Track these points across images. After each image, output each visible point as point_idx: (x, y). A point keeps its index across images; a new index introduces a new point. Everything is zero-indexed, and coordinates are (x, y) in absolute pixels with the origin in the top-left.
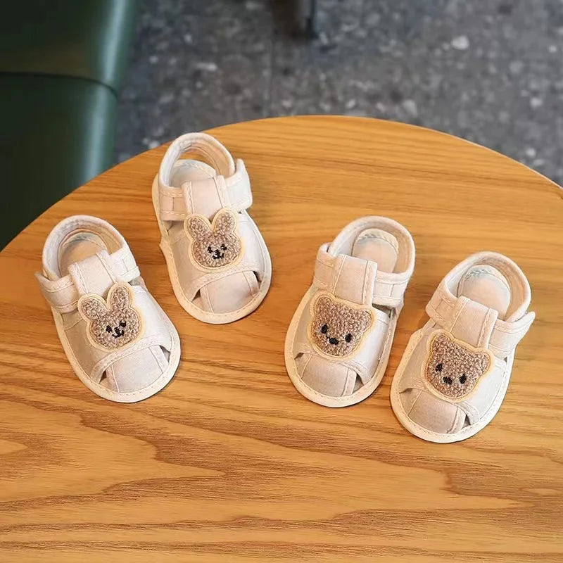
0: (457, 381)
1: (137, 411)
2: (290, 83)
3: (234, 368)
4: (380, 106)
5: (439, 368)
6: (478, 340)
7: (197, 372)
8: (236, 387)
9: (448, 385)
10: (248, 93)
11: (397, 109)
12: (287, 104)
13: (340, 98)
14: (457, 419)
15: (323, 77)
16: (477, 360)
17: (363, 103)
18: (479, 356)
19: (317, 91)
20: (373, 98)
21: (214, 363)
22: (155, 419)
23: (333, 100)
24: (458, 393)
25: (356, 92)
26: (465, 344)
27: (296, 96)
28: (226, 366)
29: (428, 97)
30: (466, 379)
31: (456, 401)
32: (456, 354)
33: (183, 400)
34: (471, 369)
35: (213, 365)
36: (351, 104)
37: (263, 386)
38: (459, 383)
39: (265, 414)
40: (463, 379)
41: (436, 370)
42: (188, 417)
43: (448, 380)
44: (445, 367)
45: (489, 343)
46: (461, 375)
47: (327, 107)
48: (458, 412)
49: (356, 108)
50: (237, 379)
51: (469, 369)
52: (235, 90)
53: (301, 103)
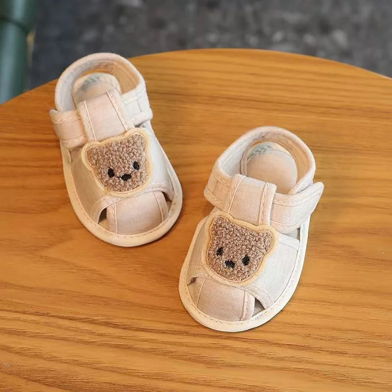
0: (239, 262)
1: (10, 374)
2: (215, 17)
3: (116, 326)
4: (309, 39)
5: (220, 252)
6: (259, 217)
7: (76, 330)
8: (117, 346)
9: (231, 269)
10: (173, 28)
11: (325, 41)
12: (212, 37)
13: (267, 30)
14: (246, 304)
15: (248, 9)
16: (259, 239)
17: (292, 35)
18: (261, 234)
19: (242, 24)
20: (301, 30)
21: (94, 320)
22: (30, 382)
23: (260, 33)
24: (243, 276)
25: (282, 24)
26: (245, 224)
27: (221, 29)
28: (107, 324)
29: (357, 27)
30: (249, 260)
31: (242, 284)
32: (236, 235)
33: (61, 362)
34: (253, 249)
35: (93, 322)
36: (278, 36)
37: (146, 346)
38: (243, 265)
39: (148, 376)
40: (246, 261)
41: (218, 254)
42: (64, 380)
43: (230, 264)
44: (226, 250)
45: (271, 220)
46: (244, 256)
47: (253, 40)
48: (246, 296)
49: (284, 41)
50: (119, 337)
51: (251, 249)
52: (159, 24)
53: (227, 37)
